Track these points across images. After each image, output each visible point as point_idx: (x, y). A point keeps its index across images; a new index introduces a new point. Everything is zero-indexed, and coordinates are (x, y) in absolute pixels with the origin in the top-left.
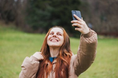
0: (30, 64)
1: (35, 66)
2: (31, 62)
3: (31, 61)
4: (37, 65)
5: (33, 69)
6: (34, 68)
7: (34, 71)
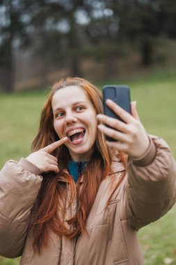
0: (16, 180)
1: (28, 188)
2: (19, 177)
3: (20, 172)
4: (34, 185)
5: (21, 195)
6: (27, 192)
7: (24, 202)
